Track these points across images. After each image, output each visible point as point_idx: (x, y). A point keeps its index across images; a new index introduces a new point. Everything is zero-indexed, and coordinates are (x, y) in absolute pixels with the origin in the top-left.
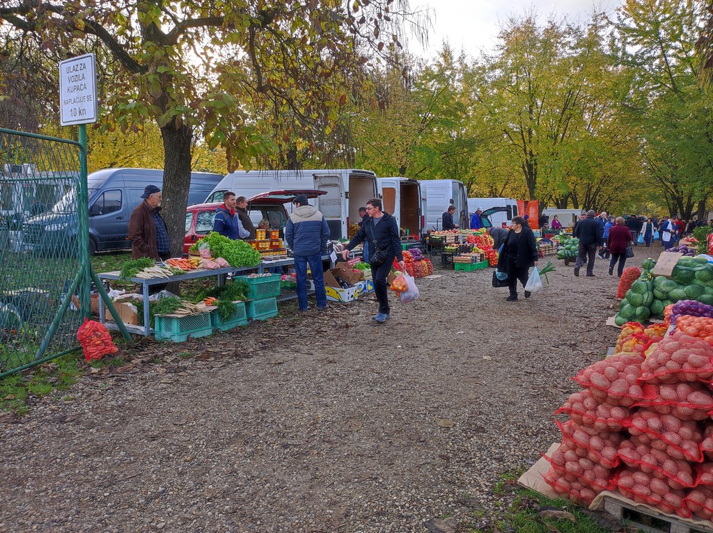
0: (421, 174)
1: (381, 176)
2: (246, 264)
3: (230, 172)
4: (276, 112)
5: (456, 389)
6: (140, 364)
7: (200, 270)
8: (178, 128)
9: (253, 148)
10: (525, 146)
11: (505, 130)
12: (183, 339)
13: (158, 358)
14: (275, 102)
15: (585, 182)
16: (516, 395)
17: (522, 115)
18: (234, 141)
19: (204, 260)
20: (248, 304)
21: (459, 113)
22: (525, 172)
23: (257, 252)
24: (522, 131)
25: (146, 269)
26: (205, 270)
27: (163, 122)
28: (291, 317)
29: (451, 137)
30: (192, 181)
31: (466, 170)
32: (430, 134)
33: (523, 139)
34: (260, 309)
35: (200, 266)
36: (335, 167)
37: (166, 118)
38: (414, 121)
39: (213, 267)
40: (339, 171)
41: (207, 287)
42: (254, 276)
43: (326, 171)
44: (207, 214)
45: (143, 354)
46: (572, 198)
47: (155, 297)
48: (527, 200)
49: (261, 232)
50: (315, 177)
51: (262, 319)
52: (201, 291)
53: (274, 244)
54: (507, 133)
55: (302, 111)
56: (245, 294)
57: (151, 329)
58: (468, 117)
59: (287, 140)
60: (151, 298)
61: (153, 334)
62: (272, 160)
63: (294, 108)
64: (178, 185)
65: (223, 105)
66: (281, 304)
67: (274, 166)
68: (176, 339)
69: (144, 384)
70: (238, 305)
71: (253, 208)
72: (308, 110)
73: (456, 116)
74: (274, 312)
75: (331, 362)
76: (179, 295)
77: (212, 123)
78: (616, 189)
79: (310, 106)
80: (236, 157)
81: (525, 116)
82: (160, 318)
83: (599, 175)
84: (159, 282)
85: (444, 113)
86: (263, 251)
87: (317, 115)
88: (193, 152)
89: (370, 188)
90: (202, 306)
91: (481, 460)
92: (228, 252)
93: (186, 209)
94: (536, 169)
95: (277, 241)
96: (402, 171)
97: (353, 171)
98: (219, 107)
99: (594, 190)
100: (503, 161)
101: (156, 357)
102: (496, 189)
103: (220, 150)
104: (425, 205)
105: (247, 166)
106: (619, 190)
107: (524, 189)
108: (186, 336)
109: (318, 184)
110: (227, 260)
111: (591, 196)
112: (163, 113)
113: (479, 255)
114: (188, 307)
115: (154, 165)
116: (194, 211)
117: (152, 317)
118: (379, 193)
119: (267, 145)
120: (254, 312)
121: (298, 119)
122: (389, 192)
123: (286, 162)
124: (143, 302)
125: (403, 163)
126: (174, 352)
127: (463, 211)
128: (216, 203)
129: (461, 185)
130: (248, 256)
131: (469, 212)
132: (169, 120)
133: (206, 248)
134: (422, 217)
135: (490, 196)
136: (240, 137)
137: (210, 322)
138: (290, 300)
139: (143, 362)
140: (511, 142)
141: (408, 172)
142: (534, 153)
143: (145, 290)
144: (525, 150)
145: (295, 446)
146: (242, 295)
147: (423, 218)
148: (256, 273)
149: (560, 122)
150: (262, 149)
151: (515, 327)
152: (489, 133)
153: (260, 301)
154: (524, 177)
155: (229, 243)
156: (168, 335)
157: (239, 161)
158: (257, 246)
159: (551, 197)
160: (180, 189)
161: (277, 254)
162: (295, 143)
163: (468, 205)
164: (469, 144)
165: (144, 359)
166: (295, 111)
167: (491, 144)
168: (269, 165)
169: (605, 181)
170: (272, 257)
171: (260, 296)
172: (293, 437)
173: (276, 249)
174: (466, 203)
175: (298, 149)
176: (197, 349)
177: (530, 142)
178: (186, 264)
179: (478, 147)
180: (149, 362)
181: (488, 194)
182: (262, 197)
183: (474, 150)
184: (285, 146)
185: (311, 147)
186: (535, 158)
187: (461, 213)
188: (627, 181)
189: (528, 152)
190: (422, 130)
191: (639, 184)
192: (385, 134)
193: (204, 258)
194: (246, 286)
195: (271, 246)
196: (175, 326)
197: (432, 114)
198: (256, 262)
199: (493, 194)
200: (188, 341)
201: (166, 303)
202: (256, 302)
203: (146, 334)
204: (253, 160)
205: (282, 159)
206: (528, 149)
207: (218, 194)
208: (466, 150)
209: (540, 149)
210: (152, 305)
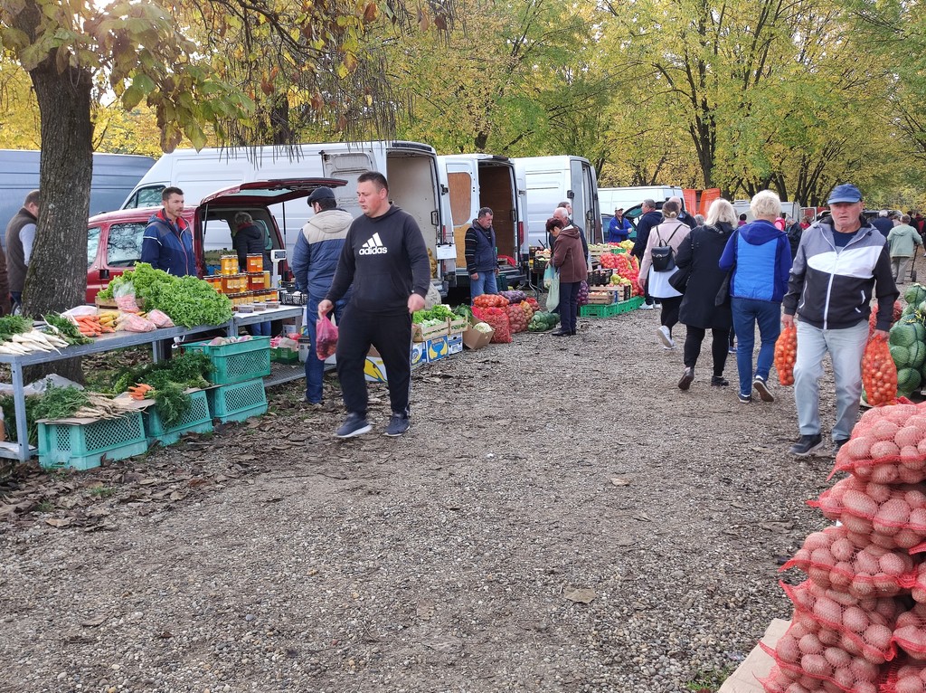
0: (513, 147)
1: (444, 153)
2: (204, 321)
3: (166, 151)
4: (249, 40)
5: (596, 532)
6: (13, 514)
7: (120, 335)
8: (60, 70)
9: (207, 106)
10: (694, 93)
11: (658, 66)
12: (94, 463)
13: (47, 501)
14: (245, 19)
15: (798, 153)
16: (702, 535)
17: (689, 38)
18: (172, 94)
19: (125, 315)
20: (211, 394)
21: (576, 35)
22: (695, 138)
23: (224, 297)
24: (688, 66)
25: (16, 337)
26: (128, 334)
27: (32, 61)
28: (292, 414)
29: (563, 78)
30: (96, 170)
31: (593, 138)
32: (528, 74)
33: (690, 80)
34: (236, 402)
35: (119, 327)
36: (359, 137)
37: (37, 52)
38: (497, 52)
39: (142, 328)
40: (367, 145)
41: (133, 364)
42: (219, 341)
43: (343, 145)
44: (127, 231)
45: (19, 496)
46: (776, 182)
47: (36, 389)
48: (699, 188)
49: (230, 260)
50: (325, 157)
51: (240, 419)
52: (121, 374)
53: (255, 281)
54: (662, 70)
55: (296, 35)
56: (206, 375)
57: (31, 447)
58: (593, 43)
59: (268, 89)
60: (30, 389)
61: (35, 457)
62: (245, 127)
63: (281, 31)
64: (70, 178)
65: (146, 27)
66: (272, 392)
67: (248, 139)
68: (80, 464)
69: (22, 552)
70: (194, 396)
71: (213, 216)
72: (307, 33)
73: (572, 41)
74: (262, 406)
75: (370, 493)
76: (82, 381)
77: (126, 60)
78: (850, 165)
79: (309, 26)
80: (176, 124)
81: (693, 39)
82: (48, 427)
83: (821, 140)
84: (42, 360)
85: (550, 36)
86: (235, 294)
87: (322, 42)
88: (95, 117)
89: (423, 173)
90: (125, 402)
91: (650, 658)
92: (170, 299)
93: (87, 223)
94: (713, 134)
95: (261, 275)
96: (481, 142)
97: (394, 145)
98: (137, 30)
99: (812, 168)
100: (656, 122)
101: (42, 499)
102: (645, 171)
103: (146, 111)
104: (524, 203)
105: (199, 141)
106: (856, 166)
107: (694, 168)
108: (98, 457)
109: (329, 170)
110: (168, 314)
111: (809, 178)
112: (32, 43)
113: (622, 288)
114: (98, 405)
115: (23, 143)
116: (102, 225)
117: (32, 426)
118: (441, 182)
119: (233, 99)
120: (224, 407)
121: (289, 51)
122: (459, 179)
123: (270, 131)
124: (12, 398)
125: (481, 128)
126: (76, 489)
127: (591, 211)
128: (142, 209)
129: (586, 166)
130: (208, 306)
131: (602, 211)
132: (42, 57)
133: (128, 292)
134: (518, 223)
135: (634, 184)
136: (181, 86)
137: (142, 431)
138: (289, 382)
139: (17, 510)
140: (669, 86)
141: (489, 143)
142: (710, 104)
143: (17, 376)
144: (694, 100)
145: (312, 653)
146: (200, 378)
147: (520, 225)
148: (224, 335)
149: (753, 48)
150: (224, 107)
151: (692, 415)
152: (630, 71)
153: (233, 387)
154: (694, 149)
155: (171, 282)
156: (63, 456)
157: (182, 130)
158: (224, 286)
159: (740, 181)
160: (74, 185)
161: (262, 301)
162: (284, 95)
163: (600, 200)
164: (598, 92)
165: (21, 506)
166: (282, 37)
167: (635, 90)
168: (239, 137)
169: (830, 152)
170: (252, 306)
171: (234, 378)
172: (307, 637)
173: (258, 290)
174: (595, 197)
175: (291, 105)
176: (120, 482)
177: (703, 85)
178: (92, 324)
179: (613, 96)
180: (30, 509)
181: (632, 180)
182: (227, 194)
183: (604, 102)
184: (266, 102)
185: (314, 102)
186: (711, 113)
187: (587, 215)
188: (868, 150)
189: (699, 104)
190: (512, 67)
191: (889, 155)
192: (446, 74)
193: (125, 312)
194: (207, 361)
195: (250, 284)
196: (77, 439)
197: (529, 39)
198: (222, 315)
199: (640, 180)
200: (102, 466)
201: (57, 397)
202: (226, 389)
203: (22, 458)
204: (208, 128)
205: (262, 125)
206: (699, 98)
207: (147, 192)
208: (591, 102)
209: (721, 96)
210: (31, 403)
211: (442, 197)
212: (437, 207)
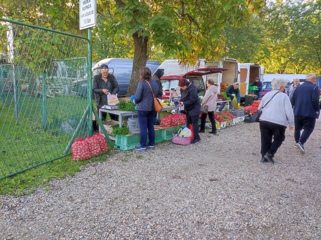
1: (240, 63)
97: (226, 59)
118: (238, 70)
122: (244, 71)
211: (238, 75)
212: (236, 77)
